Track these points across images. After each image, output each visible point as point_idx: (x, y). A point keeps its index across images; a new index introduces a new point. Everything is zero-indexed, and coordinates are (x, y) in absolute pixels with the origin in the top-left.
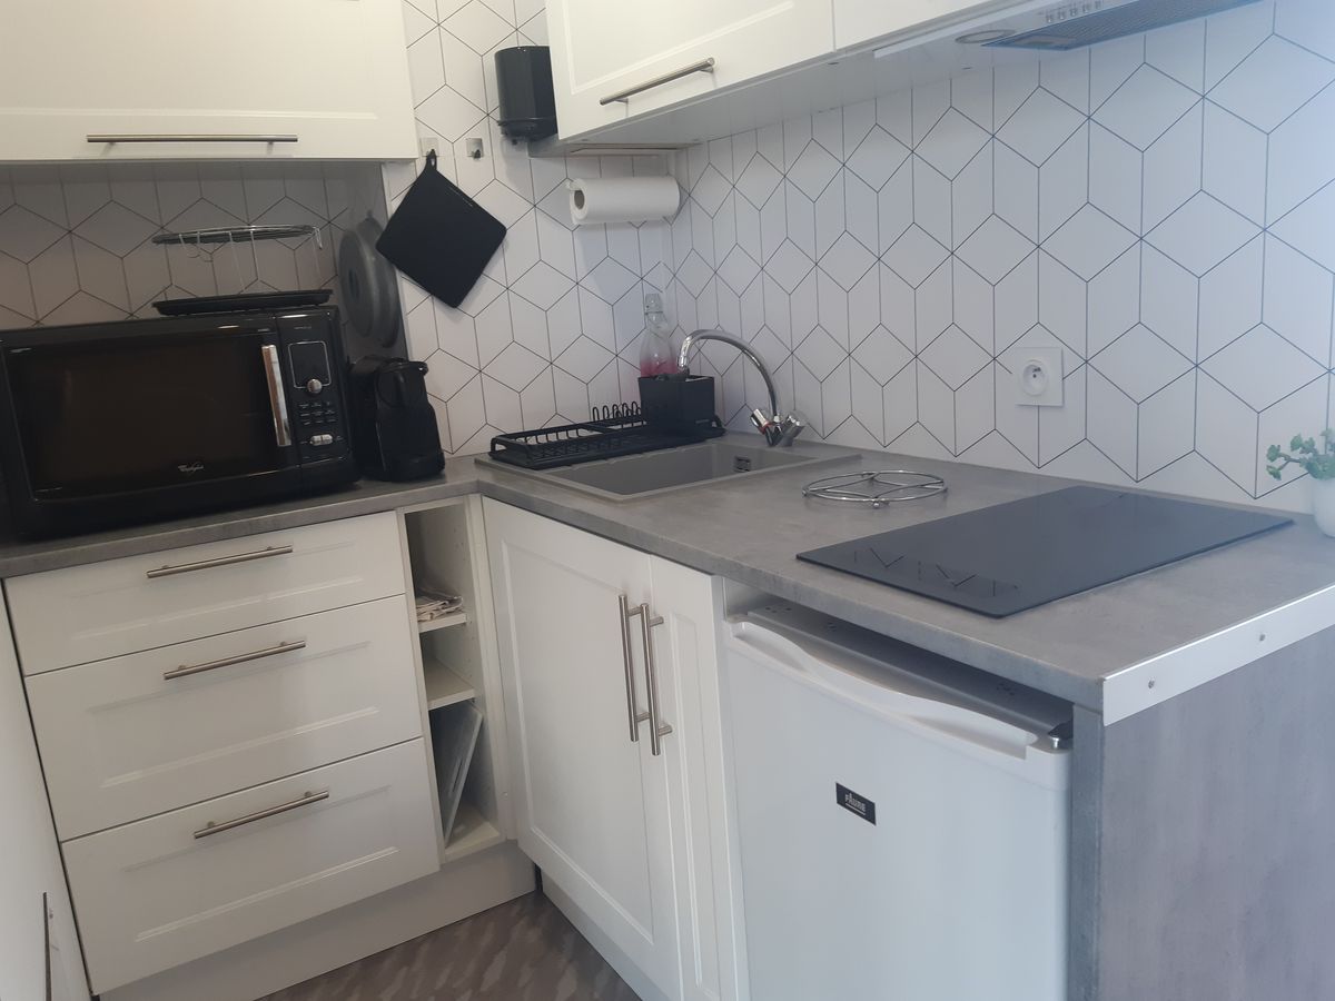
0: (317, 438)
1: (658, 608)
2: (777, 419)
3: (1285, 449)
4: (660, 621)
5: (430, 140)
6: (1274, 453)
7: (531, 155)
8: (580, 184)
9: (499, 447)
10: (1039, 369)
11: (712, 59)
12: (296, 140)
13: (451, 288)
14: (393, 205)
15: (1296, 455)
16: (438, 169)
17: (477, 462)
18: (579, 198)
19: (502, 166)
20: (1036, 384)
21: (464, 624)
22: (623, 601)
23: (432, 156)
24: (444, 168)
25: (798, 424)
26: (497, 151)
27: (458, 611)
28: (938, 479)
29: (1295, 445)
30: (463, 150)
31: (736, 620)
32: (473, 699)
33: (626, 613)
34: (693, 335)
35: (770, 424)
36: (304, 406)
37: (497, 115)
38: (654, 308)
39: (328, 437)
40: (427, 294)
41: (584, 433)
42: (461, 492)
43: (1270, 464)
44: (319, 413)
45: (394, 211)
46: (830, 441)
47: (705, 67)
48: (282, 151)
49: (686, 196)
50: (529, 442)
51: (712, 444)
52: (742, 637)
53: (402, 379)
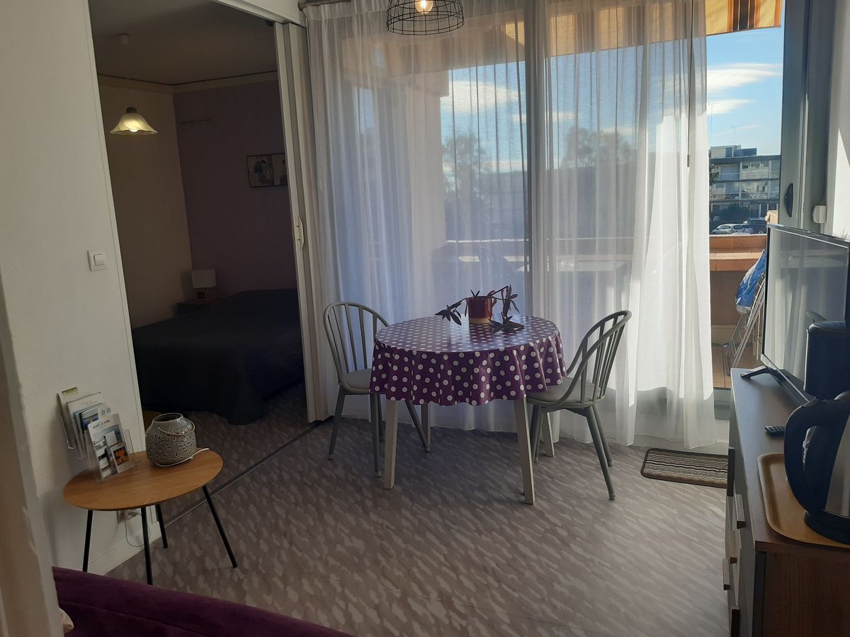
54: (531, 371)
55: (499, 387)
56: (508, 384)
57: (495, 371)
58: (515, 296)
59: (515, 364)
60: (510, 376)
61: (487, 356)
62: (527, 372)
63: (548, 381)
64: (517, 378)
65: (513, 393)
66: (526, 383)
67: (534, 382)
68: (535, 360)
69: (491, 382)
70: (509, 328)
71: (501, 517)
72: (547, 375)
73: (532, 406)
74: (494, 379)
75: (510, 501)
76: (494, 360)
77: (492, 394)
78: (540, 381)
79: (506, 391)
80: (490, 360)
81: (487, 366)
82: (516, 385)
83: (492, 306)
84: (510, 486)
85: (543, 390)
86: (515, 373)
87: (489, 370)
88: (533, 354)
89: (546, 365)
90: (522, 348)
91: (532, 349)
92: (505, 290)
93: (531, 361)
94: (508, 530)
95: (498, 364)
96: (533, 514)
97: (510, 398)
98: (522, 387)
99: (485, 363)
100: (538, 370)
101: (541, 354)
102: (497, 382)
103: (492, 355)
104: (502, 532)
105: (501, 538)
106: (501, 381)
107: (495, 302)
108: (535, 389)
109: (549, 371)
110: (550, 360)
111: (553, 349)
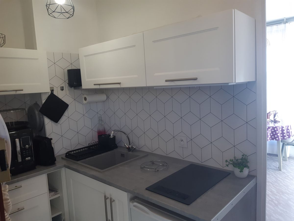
0: (27, 158)
1: (113, 198)
2: (130, 146)
3: (229, 161)
4: (114, 201)
5: (52, 87)
6: (226, 161)
7: (74, 89)
8: (85, 96)
9: (67, 154)
10: (182, 140)
11: (120, 83)
12: (23, 90)
13: (56, 118)
14: (44, 101)
15: (231, 162)
16: (54, 93)
17: (62, 158)
18: (85, 99)
19: (68, 92)
20: (182, 143)
21: (59, 197)
22: (105, 197)
23: (52, 91)
24: (55, 93)
25: (135, 147)
26: (67, 89)
27: (58, 194)
28: (166, 163)
29: (230, 161)
30: (59, 89)
31: (133, 202)
32: (61, 214)
33: (106, 198)
34: (114, 131)
35: (128, 147)
36: (24, 151)
37: (67, 81)
38: (100, 120)
39: (29, 158)
40: (50, 120)
41: (86, 149)
42: (61, 167)
43: (226, 163)
44: (28, 153)
45: (43, 103)
46: (140, 150)
47: (119, 83)
48: (18, 93)
49: (108, 97)
50: (74, 152)
51: (115, 150)
52: (134, 206)
53: (46, 142)
54: (283, 133)
55: (273, 137)
56: (276, 136)
57: (272, 132)
58: (277, 113)
59: (278, 131)
60: (277, 134)
61: (270, 128)
62: (281, 133)
63: (287, 137)
64: (278, 135)
65: (277, 139)
66: (281, 136)
67: (283, 136)
68: (284, 130)
69: (271, 135)
70: (275, 122)
71: (272, 172)
72: (287, 135)
73: (282, 143)
74: (272, 134)
75: (275, 169)
76: (272, 129)
77: (271, 139)
78: (285, 136)
79: (275, 138)
80: (271, 129)
81: (270, 131)
82: (278, 137)
83: (270, 116)
84: (274, 166)
85: (286, 139)
86: (278, 133)
87: (270, 132)
88: (283, 129)
89: (287, 132)
90: (280, 127)
91: (283, 127)
92: (274, 111)
93: (283, 130)
94: (274, 175)
95: (273, 130)
96: (282, 172)
97: (276, 140)
98: (280, 137)
99: (269, 130)
100: (284, 133)
101: (286, 129)
102: (272, 136)
103: (271, 128)
104: (272, 175)
105: (272, 176)
106: (274, 135)
107: (271, 114)
108: (284, 138)
109: (288, 134)
110: (288, 131)
111: (289, 128)
